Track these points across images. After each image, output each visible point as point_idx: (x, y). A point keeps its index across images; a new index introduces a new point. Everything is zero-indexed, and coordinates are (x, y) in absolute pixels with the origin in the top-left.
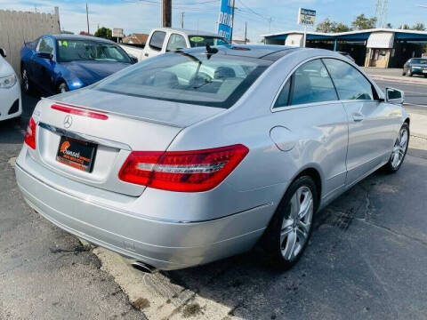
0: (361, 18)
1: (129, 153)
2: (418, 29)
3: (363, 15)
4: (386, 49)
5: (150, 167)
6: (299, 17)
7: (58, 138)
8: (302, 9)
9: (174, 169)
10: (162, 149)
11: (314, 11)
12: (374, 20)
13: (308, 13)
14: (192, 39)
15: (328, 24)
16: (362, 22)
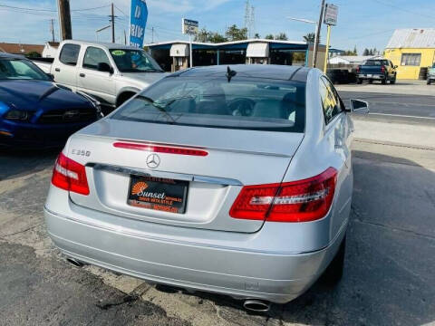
0: (234, 28)
1: (241, 188)
2: (281, 39)
3: (235, 26)
4: (262, 58)
5: (268, 200)
6: (183, 28)
7: (126, 180)
8: (185, 20)
9: (293, 200)
10: (277, 180)
11: (197, 22)
12: (245, 30)
13: (191, 23)
14: (114, 53)
15: (205, 34)
16: (234, 32)
